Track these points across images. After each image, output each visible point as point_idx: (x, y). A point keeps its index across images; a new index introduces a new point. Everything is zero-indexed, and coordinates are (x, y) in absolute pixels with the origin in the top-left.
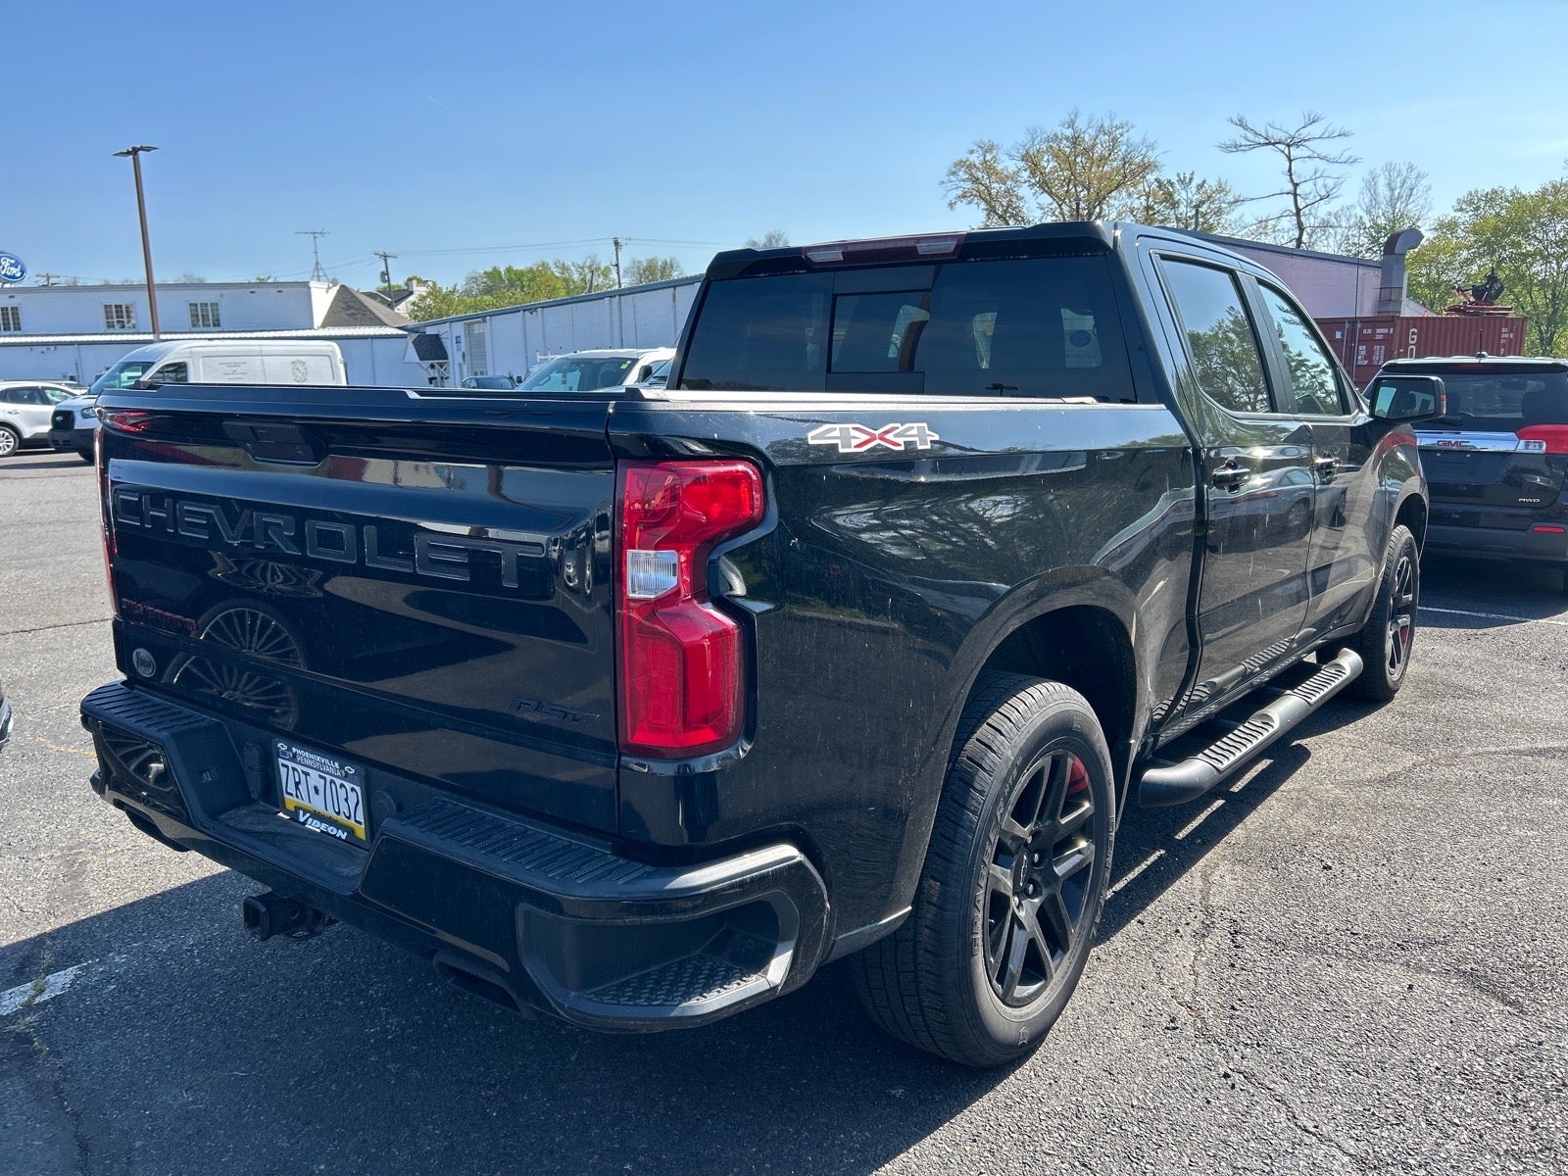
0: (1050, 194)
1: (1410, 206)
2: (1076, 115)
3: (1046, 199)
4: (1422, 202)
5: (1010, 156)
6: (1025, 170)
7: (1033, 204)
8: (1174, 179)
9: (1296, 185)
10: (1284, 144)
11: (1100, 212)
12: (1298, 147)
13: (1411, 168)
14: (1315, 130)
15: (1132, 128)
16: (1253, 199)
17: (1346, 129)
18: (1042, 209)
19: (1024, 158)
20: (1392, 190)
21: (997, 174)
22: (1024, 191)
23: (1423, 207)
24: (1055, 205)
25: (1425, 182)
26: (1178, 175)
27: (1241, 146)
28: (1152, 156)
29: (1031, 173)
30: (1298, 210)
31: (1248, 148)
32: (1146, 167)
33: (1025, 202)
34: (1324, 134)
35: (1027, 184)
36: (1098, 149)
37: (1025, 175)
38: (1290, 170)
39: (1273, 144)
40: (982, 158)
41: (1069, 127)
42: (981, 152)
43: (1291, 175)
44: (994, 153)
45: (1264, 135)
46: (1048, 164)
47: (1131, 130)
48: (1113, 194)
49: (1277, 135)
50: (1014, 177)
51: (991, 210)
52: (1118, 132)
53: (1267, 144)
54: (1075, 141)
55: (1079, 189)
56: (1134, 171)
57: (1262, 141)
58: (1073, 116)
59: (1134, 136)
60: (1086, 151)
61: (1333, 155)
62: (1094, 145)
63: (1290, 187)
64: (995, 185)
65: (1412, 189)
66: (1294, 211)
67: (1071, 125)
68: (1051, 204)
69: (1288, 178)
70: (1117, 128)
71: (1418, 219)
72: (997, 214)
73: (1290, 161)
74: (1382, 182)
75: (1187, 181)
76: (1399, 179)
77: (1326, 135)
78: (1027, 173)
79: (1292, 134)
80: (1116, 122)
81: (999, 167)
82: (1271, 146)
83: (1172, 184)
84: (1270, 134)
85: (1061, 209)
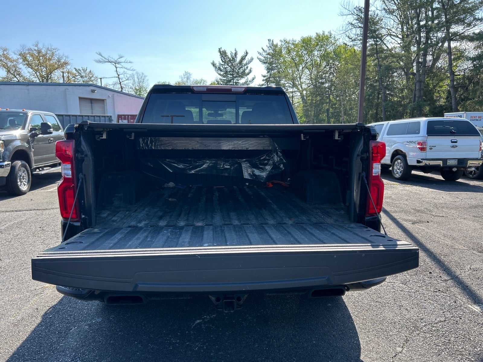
0: (32, 68)
1: (144, 84)
2: (38, 43)
3: (30, 70)
4: (147, 83)
5: (15, 53)
6: (21, 59)
7: (26, 72)
8: (81, 69)
9: (119, 75)
10: (114, 62)
11: (51, 76)
12: (119, 64)
13: (143, 74)
14: (122, 60)
15: (59, 50)
16: (106, 78)
17: (131, 61)
18: (30, 73)
19: (20, 55)
20: (139, 79)
21: (9, 59)
22: (21, 66)
23: (147, 85)
24: (34, 72)
25: (147, 78)
26: (82, 68)
27: (101, 61)
28: (68, 60)
29: (23, 60)
30: (120, 83)
31: (103, 62)
32: (66, 63)
33: (22, 70)
34: (125, 61)
35: (22, 64)
36: (48, 55)
37: (21, 61)
38: (116, 71)
39: (111, 62)
40: (3, 53)
41: (36, 46)
42: (2, 51)
43: (117, 72)
44: (7, 51)
45: (107, 59)
46: (30, 58)
47: (58, 51)
48: (55, 71)
49: (112, 60)
50: (16, 61)
51: (9, 71)
52: (54, 51)
53: (108, 62)
54: (39, 52)
55: (42, 68)
56: (62, 65)
57: (107, 61)
58: (37, 43)
59: (60, 53)
60: (43, 56)
61: (128, 67)
62: (46, 54)
63: (117, 76)
64: (9, 63)
65: (144, 80)
66: (119, 83)
67: (37, 46)
68: (33, 72)
69: (116, 73)
70: (54, 50)
71: (147, 88)
72: (11, 73)
73: (116, 68)
74: (136, 76)
75: (85, 70)
76: (140, 76)
77: (126, 62)
78: (22, 60)
79: (116, 60)
80: (53, 47)
81: (10, 57)
82: (110, 63)
83: (80, 70)
84: (109, 59)
85: (36, 74)
